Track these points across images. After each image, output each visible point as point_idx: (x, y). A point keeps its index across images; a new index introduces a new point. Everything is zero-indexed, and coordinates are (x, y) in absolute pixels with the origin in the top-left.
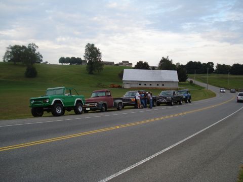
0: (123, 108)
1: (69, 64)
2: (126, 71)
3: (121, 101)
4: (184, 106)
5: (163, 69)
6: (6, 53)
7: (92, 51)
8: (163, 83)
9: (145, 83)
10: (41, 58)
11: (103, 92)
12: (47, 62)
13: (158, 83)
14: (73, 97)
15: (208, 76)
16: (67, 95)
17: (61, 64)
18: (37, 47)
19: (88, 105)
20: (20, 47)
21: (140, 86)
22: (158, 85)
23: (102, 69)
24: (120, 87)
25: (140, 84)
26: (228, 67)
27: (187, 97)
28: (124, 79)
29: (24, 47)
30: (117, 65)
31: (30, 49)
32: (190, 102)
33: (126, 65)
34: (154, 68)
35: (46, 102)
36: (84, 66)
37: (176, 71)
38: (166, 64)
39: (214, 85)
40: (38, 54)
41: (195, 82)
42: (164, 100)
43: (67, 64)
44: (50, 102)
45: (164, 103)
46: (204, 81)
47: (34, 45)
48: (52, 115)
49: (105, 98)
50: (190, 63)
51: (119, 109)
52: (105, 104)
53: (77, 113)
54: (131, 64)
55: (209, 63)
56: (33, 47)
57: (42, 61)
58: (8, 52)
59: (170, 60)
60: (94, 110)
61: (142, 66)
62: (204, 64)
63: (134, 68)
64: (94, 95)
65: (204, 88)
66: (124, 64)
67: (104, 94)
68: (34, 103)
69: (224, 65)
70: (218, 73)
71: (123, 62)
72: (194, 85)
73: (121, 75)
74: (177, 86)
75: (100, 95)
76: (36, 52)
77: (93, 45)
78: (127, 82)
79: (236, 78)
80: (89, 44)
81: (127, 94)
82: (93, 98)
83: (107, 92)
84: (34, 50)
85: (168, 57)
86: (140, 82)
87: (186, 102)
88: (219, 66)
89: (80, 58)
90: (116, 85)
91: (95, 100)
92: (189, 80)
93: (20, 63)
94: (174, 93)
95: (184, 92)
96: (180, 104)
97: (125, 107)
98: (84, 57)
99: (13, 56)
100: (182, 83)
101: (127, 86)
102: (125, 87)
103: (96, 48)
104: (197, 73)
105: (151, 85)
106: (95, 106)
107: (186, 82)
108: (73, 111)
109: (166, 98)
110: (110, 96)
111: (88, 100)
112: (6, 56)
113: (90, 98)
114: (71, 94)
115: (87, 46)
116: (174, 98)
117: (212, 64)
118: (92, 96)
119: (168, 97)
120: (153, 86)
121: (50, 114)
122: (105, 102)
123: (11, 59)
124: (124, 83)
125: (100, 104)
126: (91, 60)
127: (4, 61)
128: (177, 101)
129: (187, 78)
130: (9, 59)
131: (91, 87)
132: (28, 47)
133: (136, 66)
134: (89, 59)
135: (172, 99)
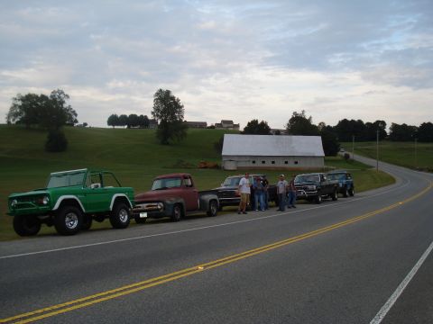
0: (219, 210)
1: (126, 127)
2: (227, 137)
3: (215, 197)
4: (342, 204)
5: (295, 135)
6: (12, 109)
7: (167, 103)
8: (296, 159)
9: (263, 159)
10: (74, 117)
11: (176, 178)
12: (85, 124)
13: (286, 159)
14: (106, 191)
15: (377, 145)
16: (93, 186)
17: (111, 127)
18: (67, 96)
19: (144, 206)
20: (36, 97)
21: (252, 165)
22: (286, 163)
23: (185, 135)
24: (217, 167)
25: (254, 162)
26: (412, 128)
27: (346, 186)
28: (224, 152)
29: (43, 97)
30: (212, 127)
31: (54, 100)
32: (351, 195)
33: (228, 127)
34: (278, 132)
35: (42, 204)
36: (152, 130)
37: (320, 138)
38: (300, 125)
39: (388, 162)
40: (70, 108)
41: (354, 156)
42: (303, 192)
43: (122, 127)
44: (51, 204)
45: (303, 198)
46: (370, 154)
47: (62, 92)
49: (180, 190)
50: (344, 123)
51: (210, 214)
52: (179, 205)
53: (118, 225)
54: (238, 126)
55: (378, 122)
56: (59, 97)
57: (76, 121)
58: (15, 106)
59: (307, 118)
60: (156, 217)
61: (257, 128)
62: (368, 124)
63: (242, 133)
64: (157, 184)
65: (371, 167)
66: (225, 125)
67: (178, 183)
69: (404, 125)
70: (394, 140)
71: (223, 122)
72: (352, 162)
73: (219, 146)
74: (322, 165)
75: (171, 184)
76: (65, 106)
77: (168, 92)
78: (231, 158)
79: (427, 149)
80: (161, 90)
81: (227, 181)
82: (156, 192)
83: (186, 178)
84: (62, 102)
85: (303, 111)
86: (254, 158)
87: (345, 196)
88: (395, 127)
89: (146, 116)
90: (211, 163)
91: (158, 195)
92: (342, 153)
93: (37, 126)
94: (322, 177)
95: (341, 176)
96: (334, 199)
97: (224, 208)
98: (153, 113)
99: (24, 114)
100: (328, 158)
101: (230, 166)
102: (227, 168)
103: (173, 98)
104: (356, 141)
105: (273, 162)
106: (158, 209)
107: (338, 158)
108: (107, 222)
109: (305, 189)
110: (191, 186)
111: (144, 197)
112: (12, 114)
113: (149, 193)
114: (102, 183)
115: (157, 94)
116: (321, 189)
117: (383, 123)
118: (154, 188)
119: (310, 187)
120: (277, 165)
121: (53, 229)
122: (181, 200)
123: (22, 119)
124: (224, 159)
125: (169, 205)
126: (166, 119)
127: (9, 122)
128: (329, 193)
129: (339, 150)
130: (18, 119)
131: (165, 167)
132: (51, 96)
133: (245, 129)
134: (161, 117)
135: (319, 190)
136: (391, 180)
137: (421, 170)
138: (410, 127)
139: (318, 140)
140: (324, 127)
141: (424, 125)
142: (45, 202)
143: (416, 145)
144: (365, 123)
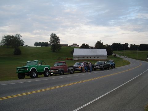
0: (74, 72)
1: (41, 46)
2: (75, 49)
3: (72, 68)
4: (111, 70)
5: (98, 48)
6: (2, 40)
7: (55, 38)
8: (98, 56)
9: (87, 57)
10: (23, 43)
11: (61, 63)
12: (27, 45)
13: (95, 56)
14: (43, 67)
15: (125, 52)
16: (39, 65)
17: (36, 46)
18: (21, 36)
19: (52, 71)
20: (10, 36)
21: (84, 59)
22: (95, 58)
23: (61, 49)
24: (72, 59)
26: (137, 46)
27: (112, 65)
28: (74, 55)
29: (13, 36)
30: (70, 46)
31: (16, 37)
32: (114, 68)
33: (75, 46)
34: (92, 48)
36: (50, 47)
38: (99, 45)
39: (129, 57)
40: (22, 40)
42: (99, 67)
43: (39, 46)
44: (29, 70)
45: (99, 69)
47: (19, 35)
48: (30, 78)
49: (62, 66)
50: (114, 44)
51: (71, 73)
52: (62, 70)
53: (46, 76)
54: (78, 45)
55: (126, 44)
56: (18, 36)
57: (24, 44)
58: (3, 39)
59: (102, 43)
60: (56, 74)
61: (85, 46)
63: (80, 48)
64: (56, 65)
65: (123, 59)
67: (62, 64)
68: (19, 71)
69: (135, 45)
70: (131, 50)
71: (74, 44)
72: (117, 57)
74: (106, 58)
75: (59, 64)
76: (20, 39)
77: (55, 34)
78: (76, 56)
79: (142, 53)
80: (52, 34)
81: (76, 64)
83: (64, 63)
84: (19, 38)
85: (100, 41)
86: (84, 57)
87: (112, 68)
88: (131, 45)
89: (47, 43)
90: (69, 58)
92: (113, 54)
93: (10, 46)
94: (105, 62)
95: (111, 62)
96: (109, 69)
97: (75, 72)
98: (50, 41)
99: (6, 42)
100: (109, 56)
101: (76, 59)
103: (57, 36)
104: (118, 50)
106: (56, 72)
107: (112, 56)
108: (43, 75)
109: (99, 66)
110: (65, 65)
112: (2, 42)
113: (53, 67)
114: (41, 64)
115: (51, 35)
116: (105, 66)
117: (127, 44)
118: (55, 66)
119: (101, 65)
120: (91, 59)
121: (29, 77)
122: (63, 69)
123: (5, 44)
124: (74, 57)
125: (60, 70)
126: (54, 44)
127: (1, 45)
128: (107, 67)
129: (112, 53)
130: (4, 44)
131: (54, 60)
132: (16, 36)
133: (81, 46)
134: (52, 43)
135: (104, 66)
136: (129, 63)
137: (139, 60)
138: (137, 45)
139: (105, 50)
140: (108, 46)
141: (141, 45)
142: (27, 69)
143: (138, 51)
144: (121, 44)
